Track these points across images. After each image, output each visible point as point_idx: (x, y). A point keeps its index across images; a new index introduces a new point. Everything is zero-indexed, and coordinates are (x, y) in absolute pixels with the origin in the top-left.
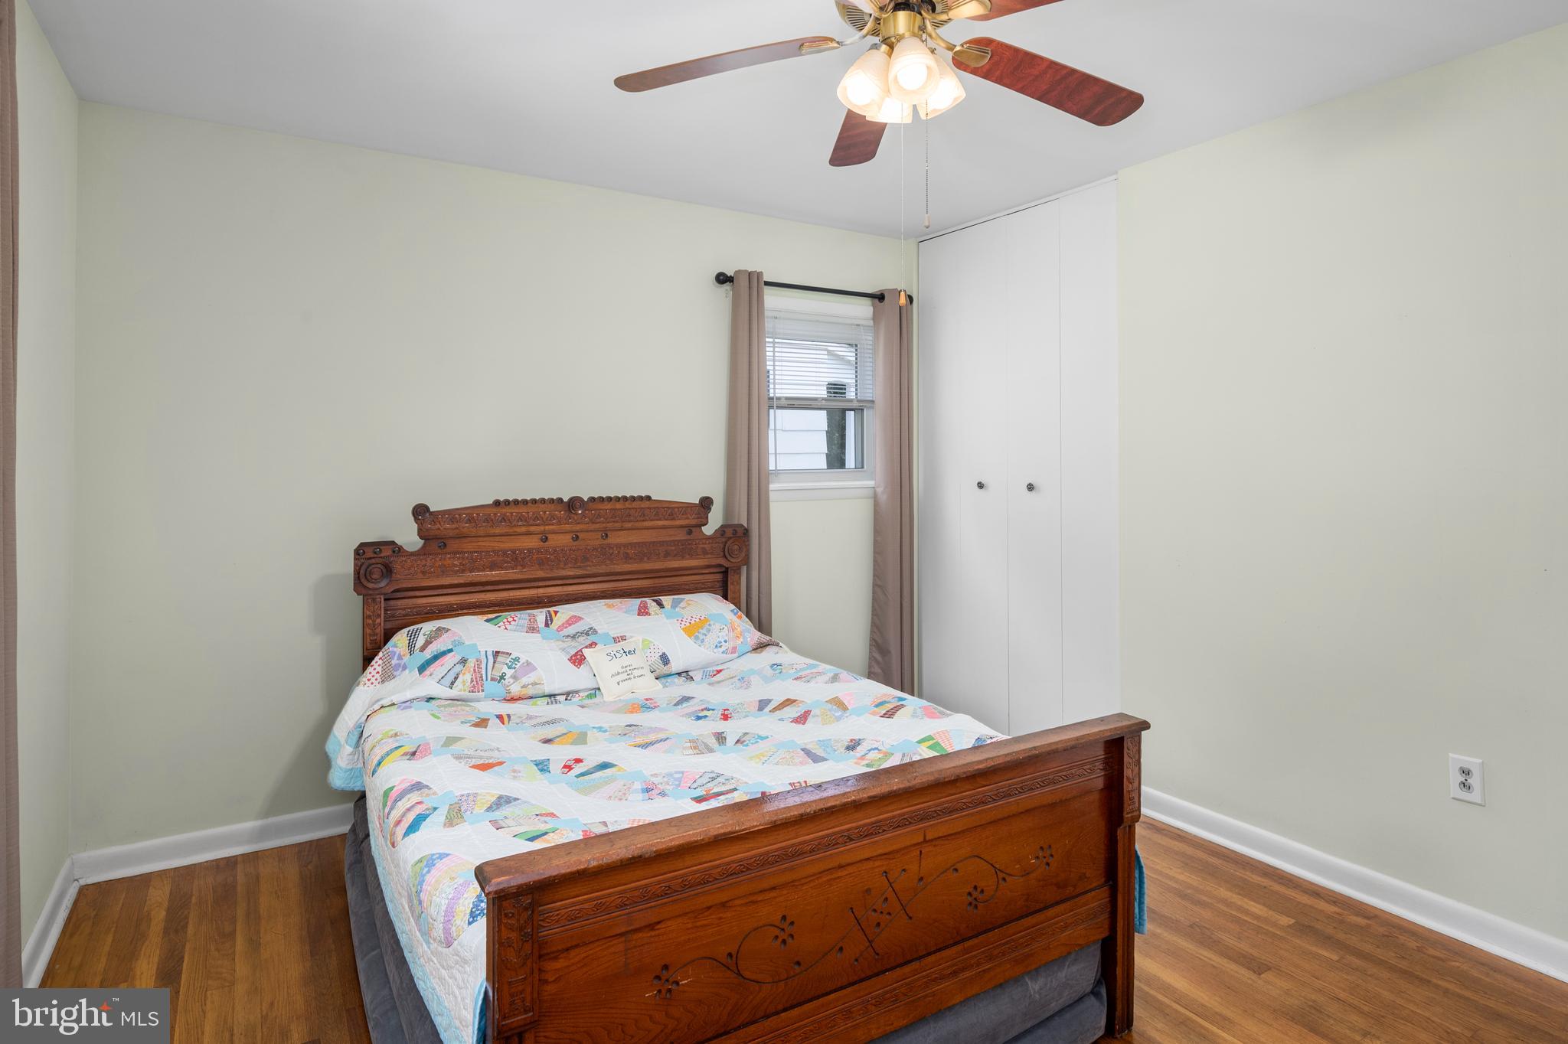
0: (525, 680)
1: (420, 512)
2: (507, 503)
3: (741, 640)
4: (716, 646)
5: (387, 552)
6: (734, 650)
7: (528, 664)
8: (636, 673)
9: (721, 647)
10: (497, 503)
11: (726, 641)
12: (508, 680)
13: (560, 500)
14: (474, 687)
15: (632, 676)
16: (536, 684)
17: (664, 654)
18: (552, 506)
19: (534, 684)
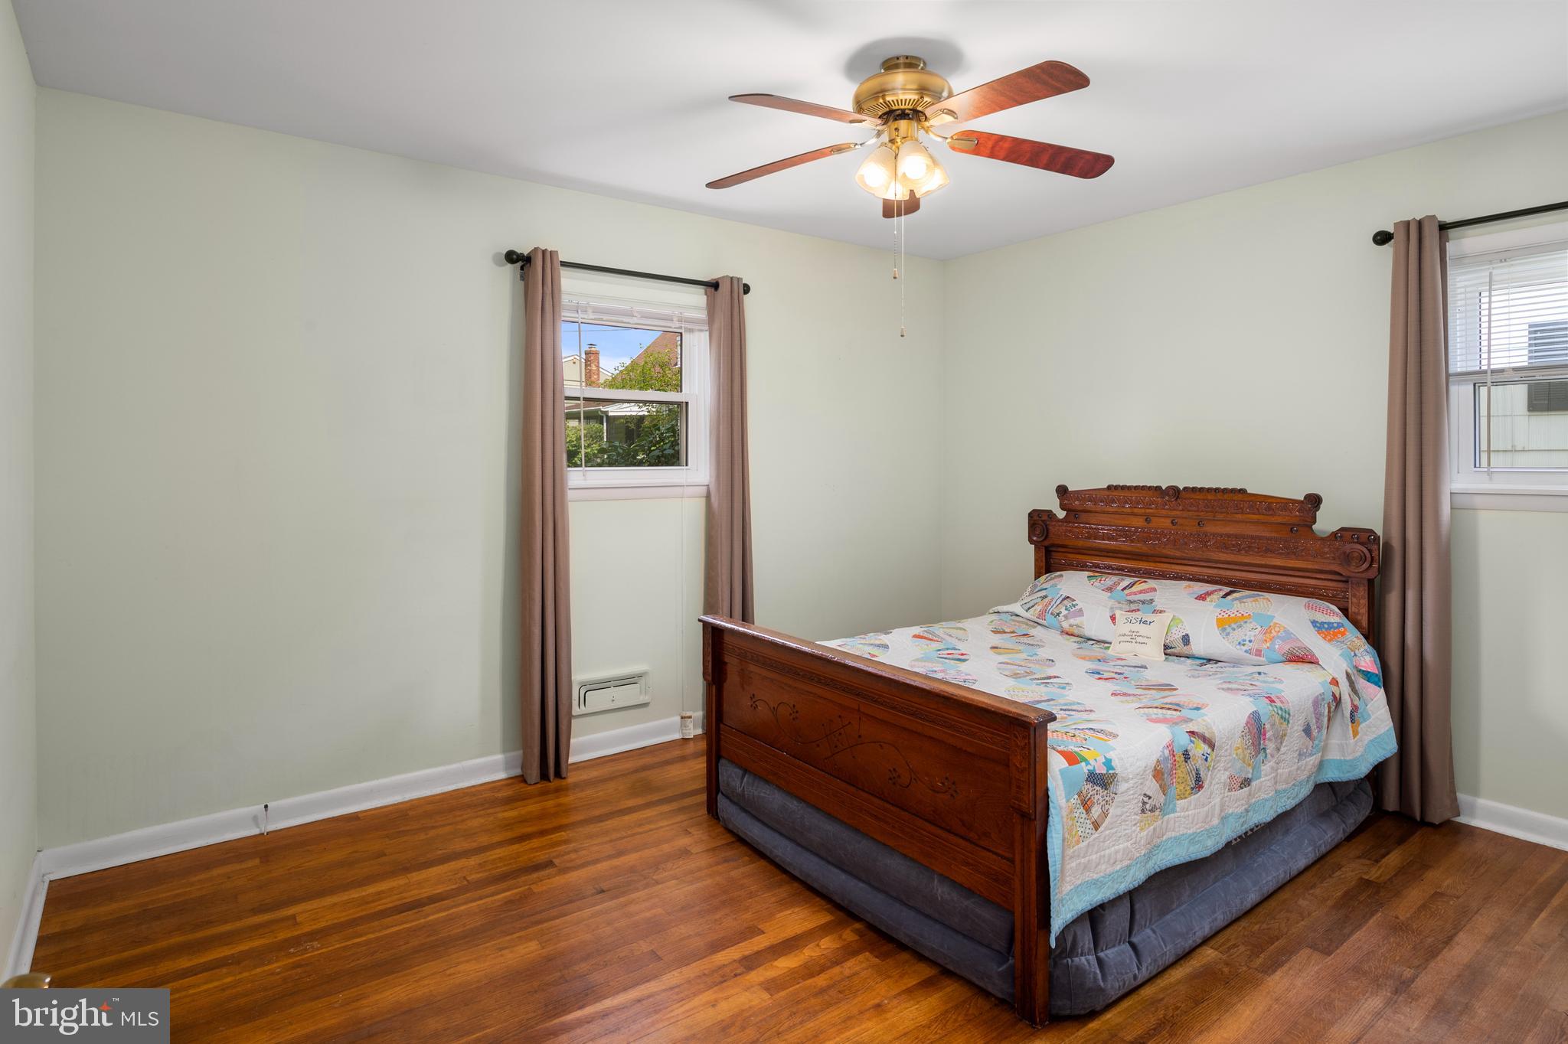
0: (1072, 621)
1: (1062, 491)
2: (1116, 487)
3: (1268, 645)
4: (1239, 643)
5: (1045, 518)
6: (1259, 653)
7: (1081, 610)
8: (1139, 639)
9: (1244, 645)
10: (1109, 487)
11: (1250, 641)
12: (1061, 617)
13: (1158, 488)
14: (1040, 615)
15: (1134, 641)
16: (1079, 627)
17: (1187, 635)
18: (1151, 493)
19: (1077, 626)
